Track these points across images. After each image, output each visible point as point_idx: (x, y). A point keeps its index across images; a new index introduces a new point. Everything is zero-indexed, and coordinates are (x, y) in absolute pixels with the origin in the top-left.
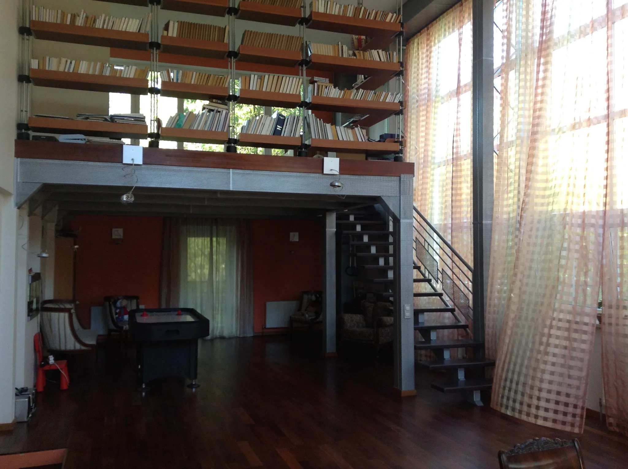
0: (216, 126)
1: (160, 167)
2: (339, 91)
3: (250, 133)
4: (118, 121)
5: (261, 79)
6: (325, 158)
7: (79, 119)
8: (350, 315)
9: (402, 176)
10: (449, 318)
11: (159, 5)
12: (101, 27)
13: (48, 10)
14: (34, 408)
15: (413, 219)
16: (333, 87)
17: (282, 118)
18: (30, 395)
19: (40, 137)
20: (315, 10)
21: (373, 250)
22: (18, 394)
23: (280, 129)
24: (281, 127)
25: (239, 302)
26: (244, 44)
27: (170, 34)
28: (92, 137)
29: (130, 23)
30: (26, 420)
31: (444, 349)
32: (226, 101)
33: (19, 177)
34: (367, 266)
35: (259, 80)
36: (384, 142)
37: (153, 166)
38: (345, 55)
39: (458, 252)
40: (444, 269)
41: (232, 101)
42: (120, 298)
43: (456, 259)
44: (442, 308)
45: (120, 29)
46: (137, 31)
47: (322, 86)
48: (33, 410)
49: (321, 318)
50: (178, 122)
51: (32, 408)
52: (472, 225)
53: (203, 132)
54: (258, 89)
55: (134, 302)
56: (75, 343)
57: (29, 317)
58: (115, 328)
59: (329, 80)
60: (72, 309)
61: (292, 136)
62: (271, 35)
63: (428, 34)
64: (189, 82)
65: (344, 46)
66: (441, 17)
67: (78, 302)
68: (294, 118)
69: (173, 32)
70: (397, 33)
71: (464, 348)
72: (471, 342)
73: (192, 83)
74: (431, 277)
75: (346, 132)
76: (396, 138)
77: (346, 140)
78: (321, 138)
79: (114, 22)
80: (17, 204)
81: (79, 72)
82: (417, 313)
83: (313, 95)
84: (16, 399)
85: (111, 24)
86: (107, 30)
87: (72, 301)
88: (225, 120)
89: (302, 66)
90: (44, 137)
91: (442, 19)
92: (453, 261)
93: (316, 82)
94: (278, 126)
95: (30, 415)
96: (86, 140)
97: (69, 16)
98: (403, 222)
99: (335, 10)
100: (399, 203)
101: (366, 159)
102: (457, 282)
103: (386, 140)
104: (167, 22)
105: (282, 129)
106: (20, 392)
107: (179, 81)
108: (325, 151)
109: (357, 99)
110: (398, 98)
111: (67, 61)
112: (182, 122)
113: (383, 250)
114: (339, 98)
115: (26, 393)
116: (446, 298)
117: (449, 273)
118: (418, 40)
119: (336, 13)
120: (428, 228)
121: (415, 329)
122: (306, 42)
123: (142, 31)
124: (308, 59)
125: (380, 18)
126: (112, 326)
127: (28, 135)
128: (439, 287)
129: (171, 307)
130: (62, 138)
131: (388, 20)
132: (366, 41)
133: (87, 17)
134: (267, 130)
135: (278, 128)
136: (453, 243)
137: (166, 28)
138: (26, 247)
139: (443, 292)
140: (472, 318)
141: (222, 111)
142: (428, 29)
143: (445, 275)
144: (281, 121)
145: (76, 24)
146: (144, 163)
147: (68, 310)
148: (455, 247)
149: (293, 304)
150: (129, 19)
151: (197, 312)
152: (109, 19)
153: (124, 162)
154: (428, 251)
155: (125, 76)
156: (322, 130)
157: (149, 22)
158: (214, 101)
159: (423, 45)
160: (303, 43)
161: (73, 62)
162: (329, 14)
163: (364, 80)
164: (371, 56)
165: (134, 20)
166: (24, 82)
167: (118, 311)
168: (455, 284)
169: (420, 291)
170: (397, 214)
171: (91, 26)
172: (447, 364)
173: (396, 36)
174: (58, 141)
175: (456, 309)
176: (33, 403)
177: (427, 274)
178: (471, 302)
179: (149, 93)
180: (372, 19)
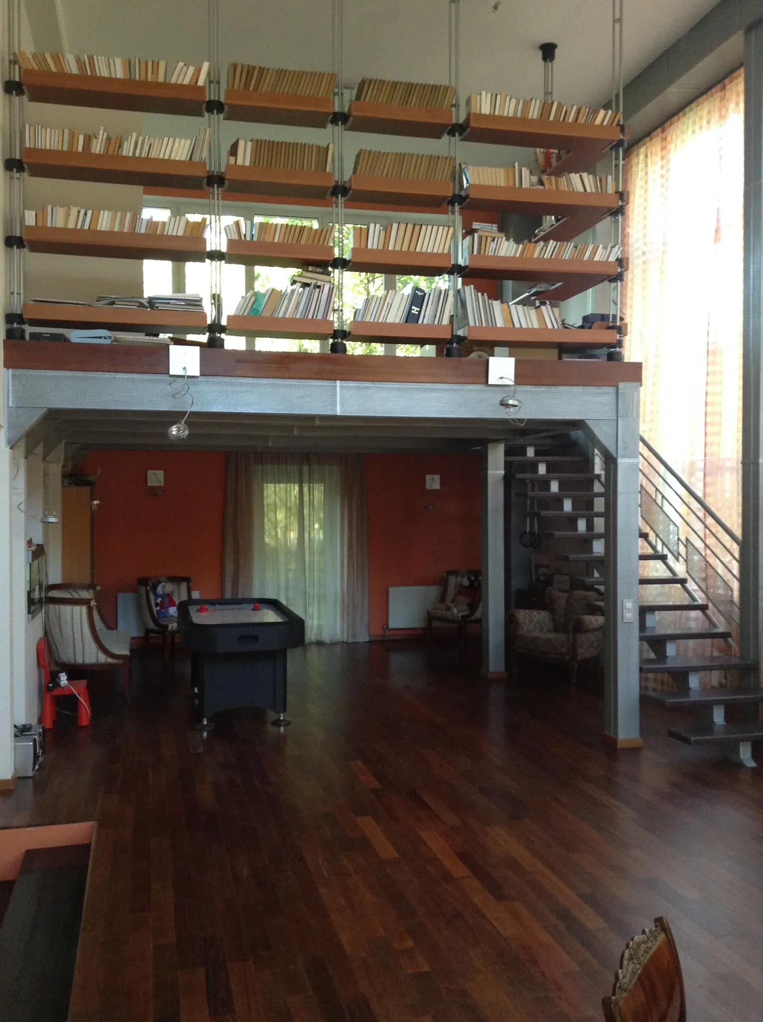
0: (314, 312)
1: (227, 379)
2: (515, 245)
3: (368, 320)
4: (161, 307)
5: (387, 230)
6: (491, 359)
7: (100, 304)
8: (527, 611)
9: (621, 385)
10: (697, 619)
11: (221, 113)
12: (131, 154)
13: (48, 130)
14: (42, 755)
15: (638, 457)
16: (504, 238)
17: (420, 294)
18: (36, 737)
19: (41, 334)
20: (475, 110)
21: (568, 506)
22: (18, 734)
23: (417, 313)
24: (419, 309)
25: (345, 587)
26: (358, 173)
27: (240, 162)
28: (121, 333)
29: (176, 145)
30: (31, 774)
31: (690, 673)
32: (330, 269)
33: (11, 399)
34: (558, 534)
35: (383, 233)
36: (590, 328)
37: (216, 379)
38: (526, 184)
39: (713, 509)
40: (689, 538)
41: (340, 267)
42: (162, 579)
43: (710, 521)
44: (686, 603)
45: (161, 157)
46: (188, 159)
47: (487, 237)
48: (41, 759)
49: (478, 614)
50: (254, 307)
51: (39, 756)
52: (740, 466)
53: (293, 321)
54: (380, 247)
55: (184, 586)
56: (97, 653)
57: (30, 615)
58: (156, 628)
59: (498, 227)
60: (91, 600)
61: (436, 323)
62: (402, 156)
63: (664, 139)
64: (270, 240)
65: (524, 169)
66: (687, 109)
67: (98, 588)
68: (440, 294)
69: (244, 157)
70: (614, 143)
71: (722, 672)
72: (735, 661)
73: (276, 241)
74: (666, 552)
75: (526, 313)
76: (611, 320)
77: (526, 327)
78: (484, 325)
79: (151, 144)
80: (9, 442)
81: (98, 229)
82: (644, 611)
83: (471, 253)
84: (15, 742)
85: (146, 148)
86: (140, 158)
87: (91, 586)
88: (329, 300)
89: (453, 205)
90: (49, 335)
91: (689, 112)
92: (706, 527)
93: (475, 231)
94: (413, 307)
95: (37, 767)
96: (113, 338)
97: (81, 138)
98: (623, 463)
99: (509, 109)
100: (615, 430)
101: (560, 358)
102: (712, 560)
103: (594, 325)
104: (233, 142)
105: (420, 312)
106: (21, 731)
107: (255, 239)
108: (489, 346)
109: (545, 257)
110: (614, 254)
111: (79, 212)
112: (260, 306)
113: (585, 506)
114: (514, 257)
115: (30, 733)
116: (691, 586)
117: (699, 544)
118: (647, 149)
119: (511, 115)
120: (662, 469)
121: (642, 639)
122: (460, 164)
123: (196, 158)
124: (463, 193)
125: (585, 118)
126: (151, 625)
127: (23, 331)
128: (680, 569)
129: (240, 597)
130: (76, 336)
131: (598, 122)
132: (559, 158)
133: (109, 139)
134: (395, 315)
135: (413, 311)
136: (707, 495)
137: (234, 151)
138: (23, 507)
139: (687, 576)
140: (738, 621)
141: (324, 285)
142: (663, 131)
143: (690, 547)
144: (418, 299)
145: (93, 151)
146: (202, 374)
147: (86, 602)
148: (709, 502)
149: (433, 591)
150: (174, 140)
151: (282, 604)
152: (143, 141)
153: (171, 373)
154: (661, 508)
155: (170, 233)
156: (486, 312)
157: (206, 142)
158: (310, 269)
159: (654, 157)
160: (455, 167)
161: (89, 213)
162: (498, 116)
163: (554, 223)
164: (569, 183)
165: (183, 141)
166: (15, 247)
167: (159, 600)
168: (709, 564)
169: (646, 575)
170: (612, 450)
171: (116, 152)
172: (694, 697)
173: (611, 149)
174: (69, 341)
175: (710, 605)
176: (40, 748)
177: (659, 547)
178: (736, 594)
179: (207, 260)
180: (570, 120)
